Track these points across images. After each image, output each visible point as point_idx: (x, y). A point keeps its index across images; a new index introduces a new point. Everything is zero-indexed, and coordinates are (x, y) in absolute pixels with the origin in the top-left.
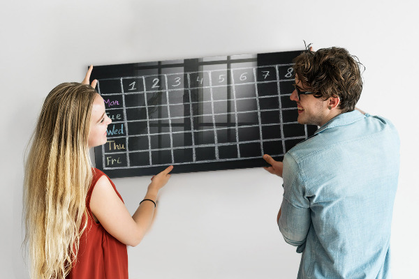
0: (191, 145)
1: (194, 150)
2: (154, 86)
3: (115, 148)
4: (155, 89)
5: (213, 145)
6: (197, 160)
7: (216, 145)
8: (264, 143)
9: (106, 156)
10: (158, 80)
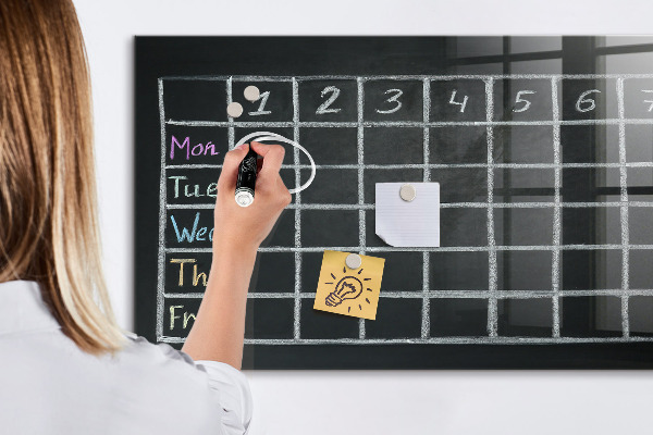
0: (419, 288)
1: (426, 304)
2: (322, 110)
3: (195, 283)
4: (326, 117)
5: (482, 295)
6: (432, 334)
7: (493, 295)
8: (632, 300)
9: (168, 302)
10: (337, 93)
